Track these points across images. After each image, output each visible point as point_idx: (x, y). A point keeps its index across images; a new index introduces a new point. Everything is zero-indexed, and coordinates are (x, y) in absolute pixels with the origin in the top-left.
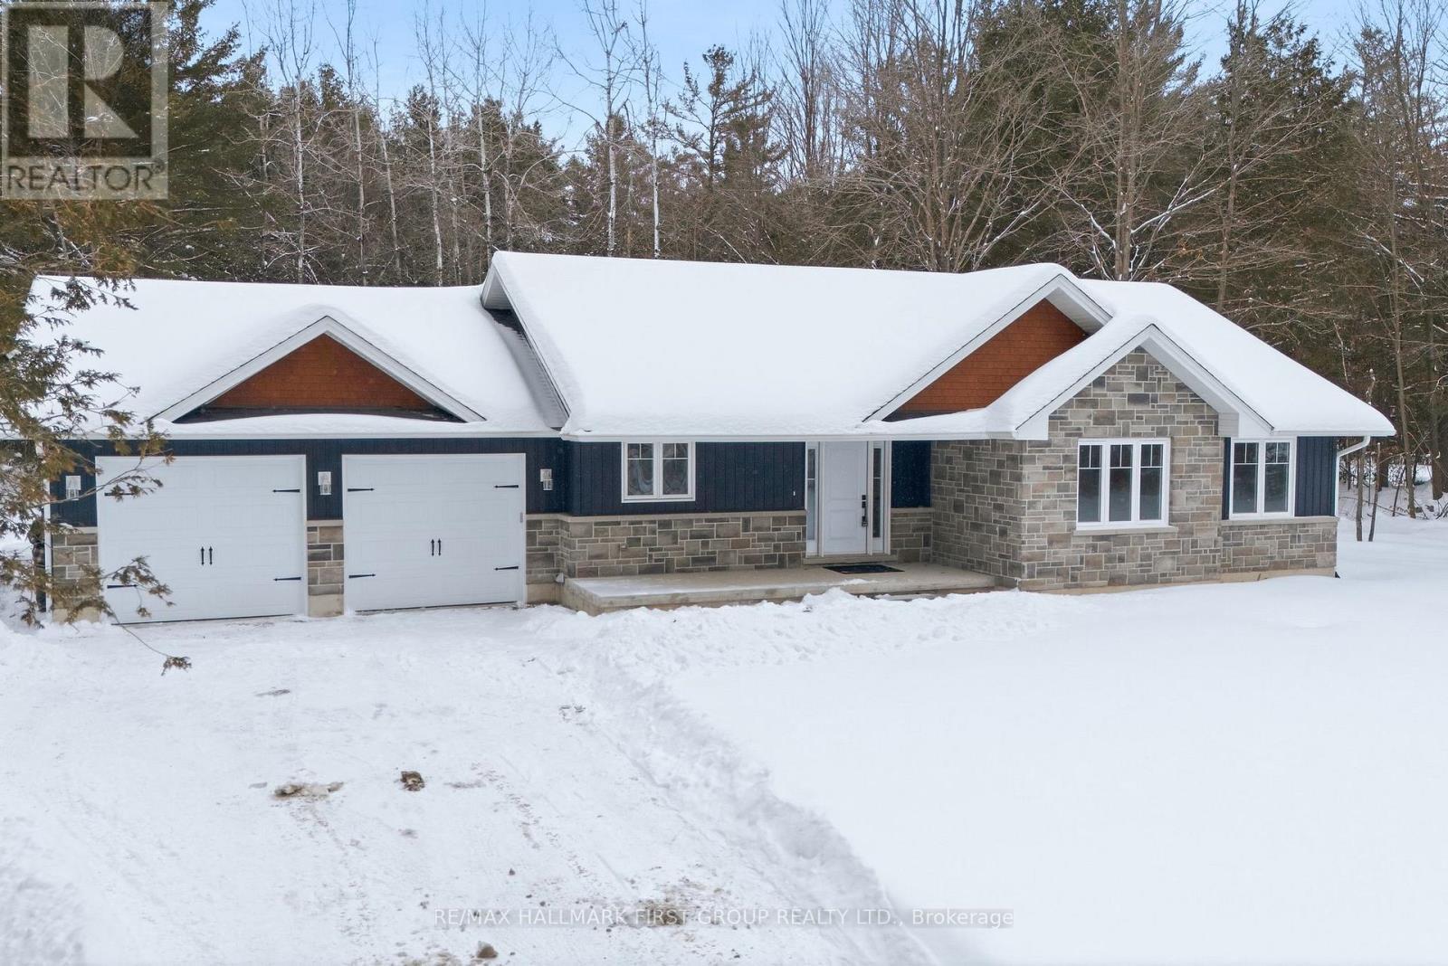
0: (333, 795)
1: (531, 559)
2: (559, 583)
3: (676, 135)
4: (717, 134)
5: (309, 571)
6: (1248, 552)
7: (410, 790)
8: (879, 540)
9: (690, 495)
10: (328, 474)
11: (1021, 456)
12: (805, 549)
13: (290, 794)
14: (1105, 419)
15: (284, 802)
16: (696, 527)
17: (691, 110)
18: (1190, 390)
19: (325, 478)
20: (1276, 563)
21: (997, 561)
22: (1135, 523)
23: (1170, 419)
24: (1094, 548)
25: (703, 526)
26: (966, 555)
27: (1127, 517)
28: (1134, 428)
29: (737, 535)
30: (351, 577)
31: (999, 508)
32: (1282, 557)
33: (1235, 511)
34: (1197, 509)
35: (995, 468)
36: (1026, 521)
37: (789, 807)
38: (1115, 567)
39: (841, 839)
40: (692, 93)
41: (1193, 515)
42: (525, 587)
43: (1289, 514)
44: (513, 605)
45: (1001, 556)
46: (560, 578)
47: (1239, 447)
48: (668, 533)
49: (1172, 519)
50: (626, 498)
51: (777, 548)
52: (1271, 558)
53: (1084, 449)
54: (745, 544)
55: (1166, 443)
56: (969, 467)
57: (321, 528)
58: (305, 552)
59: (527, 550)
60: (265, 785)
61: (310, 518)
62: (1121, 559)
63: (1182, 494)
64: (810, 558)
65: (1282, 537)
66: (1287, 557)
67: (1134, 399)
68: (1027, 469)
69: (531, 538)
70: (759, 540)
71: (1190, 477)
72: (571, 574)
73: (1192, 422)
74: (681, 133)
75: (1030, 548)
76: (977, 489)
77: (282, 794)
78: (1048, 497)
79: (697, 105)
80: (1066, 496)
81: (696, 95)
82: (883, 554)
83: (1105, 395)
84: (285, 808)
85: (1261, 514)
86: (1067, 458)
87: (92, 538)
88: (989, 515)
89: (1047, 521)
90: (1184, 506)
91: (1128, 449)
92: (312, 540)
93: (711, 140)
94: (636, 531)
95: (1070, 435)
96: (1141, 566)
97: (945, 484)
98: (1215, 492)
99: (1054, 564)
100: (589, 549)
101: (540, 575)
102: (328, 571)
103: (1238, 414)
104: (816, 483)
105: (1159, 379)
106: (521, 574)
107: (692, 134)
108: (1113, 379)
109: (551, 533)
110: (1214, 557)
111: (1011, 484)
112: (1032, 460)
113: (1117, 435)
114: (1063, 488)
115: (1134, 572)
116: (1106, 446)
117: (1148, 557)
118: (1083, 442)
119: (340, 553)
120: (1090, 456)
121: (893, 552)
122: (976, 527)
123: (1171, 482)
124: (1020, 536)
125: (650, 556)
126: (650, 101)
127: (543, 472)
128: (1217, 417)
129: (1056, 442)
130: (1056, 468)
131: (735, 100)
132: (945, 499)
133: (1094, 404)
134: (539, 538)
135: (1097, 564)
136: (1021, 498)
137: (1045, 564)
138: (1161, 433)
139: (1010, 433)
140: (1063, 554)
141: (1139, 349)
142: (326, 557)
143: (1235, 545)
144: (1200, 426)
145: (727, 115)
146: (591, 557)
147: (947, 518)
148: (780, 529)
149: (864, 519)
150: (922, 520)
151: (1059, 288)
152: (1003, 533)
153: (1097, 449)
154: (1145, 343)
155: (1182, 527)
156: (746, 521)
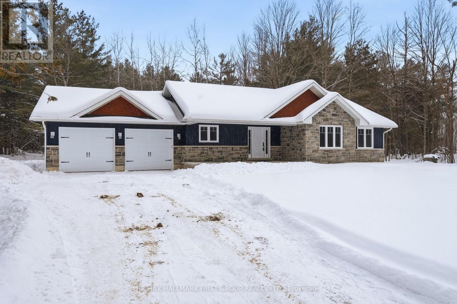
0: (116, 198)
1: (175, 158)
2: (183, 164)
3: (212, 74)
4: (222, 74)
5: (116, 159)
6: (362, 157)
7: (139, 197)
8: (267, 155)
9: (218, 141)
10: (121, 133)
11: (305, 129)
12: (248, 156)
13: (104, 198)
14: (326, 120)
15: (102, 199)
16: (219, 149)
17: (215, 68)
18: (347, 113)
19: (120, 135)
20: (369, 160)
21: (299, 157)
22: (334, 147)
23: (342, 121)
24: (324, 154)
25: (221, 149)
26: (290, 157)
27: (332, 146)
28: (333, 123)
29: (230, 152)
30: (127, 161)
31: (299, 143)
32: (371, 159)
33: (359, 147)
34: (350, 144)
35: (298, 133)
36: (307, 146)
37: (250, 194)
38: (329, 159)
39: (267, 198)
40: (216, 64)
41: (349, 146)
42: (173, 165)
43: (372, 148)
44: (170, 170)
45: (300, 156)
46: (183, 163)
47: (359, 130)
48: (211, 151)
49: (344, 147)
50: (200, 141)
51: (241, 155)
52: (368, 159)
53: (321, 128)
54: (232, 154)
55: (341, 127)
56: (291, 134)
57: (119, 148)
58: (115, 154)
59: (174, 155)
60: (98, 196)
61: (116, 145)
62: (331, 157)
63: (346, 140)
64: (249, 159)
65: (371, 154)
66: (372, 159)
67: (333, 115)
68: (307, 132)
69: (175, 152)
70: (236, 153)
71: (348, 136)
72: (186, 161)
73: (348, 122)
74: (213, 74)
75: (308, 153)
76: (293, 139)
77: (102, 197)
78: (312, 140)
79: (217, 67)
80: (317, 140)
81: (216, 65)
82: (269, 158)
83: (326, 114)
84: (102, 201)
85: (365, 148)
86: (317, 130)
87: (57, 149)
88: (297, 145)
89: (312, 146)
90: (347, 143)
91: (332, 128)
92: (116, 151)
93: (221, 76)
94: (203, 150)
95: (318, 124)
96: (336, 159)
97: (284, 139)
98: (354, 140)
99: (314, 158)
100: (190, 154)
101: (177, 162)
102: (121, 159)
103: (360, 119)
104: (251, 139)
105: (339, 110)
106: (172, 162)
107: (216, 74)
108: (328, 110)
109: (180, 151)
110: (354, 157)
111: (303, 137)
112: (308, 130)
113: (329, 124)
114: (316, 137)
115: (335, 160)
116: (326, 127)
117: (338, 156)
118: (321, 126)
119: (124, 154)
120: (322, 129)
121: (271, 158)
122: (293, 149)
123: (343, 137)
124: (305, 150)
125: (207, 157)
126: (206, 59)
127: (178, 134)
128: (354, 120)
129: (314, 125)
130: (314, 132)
131: (227, 66)
132: (285, 143)
133: (323, 116)
134: (177, 152)
135: (325, 158)
136: (305, 140)
137: (311, 158)
138: (340, 124)
139: (302, 122)
140: (316, 155)
141: (334, 102)
142: (120, 155)
143: (359, 155)
144: (350, 123)
145: (224, 69)
146: (191, 157)
147: (285, 148)
148: (241, 151)
149: (264, 149)
150: (278, 149)
151: (313, 86)
152: (301, 150)
153: (324, 128)
154: (335, 100)
155: (346, 149)
156: (232, 148)
